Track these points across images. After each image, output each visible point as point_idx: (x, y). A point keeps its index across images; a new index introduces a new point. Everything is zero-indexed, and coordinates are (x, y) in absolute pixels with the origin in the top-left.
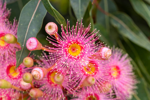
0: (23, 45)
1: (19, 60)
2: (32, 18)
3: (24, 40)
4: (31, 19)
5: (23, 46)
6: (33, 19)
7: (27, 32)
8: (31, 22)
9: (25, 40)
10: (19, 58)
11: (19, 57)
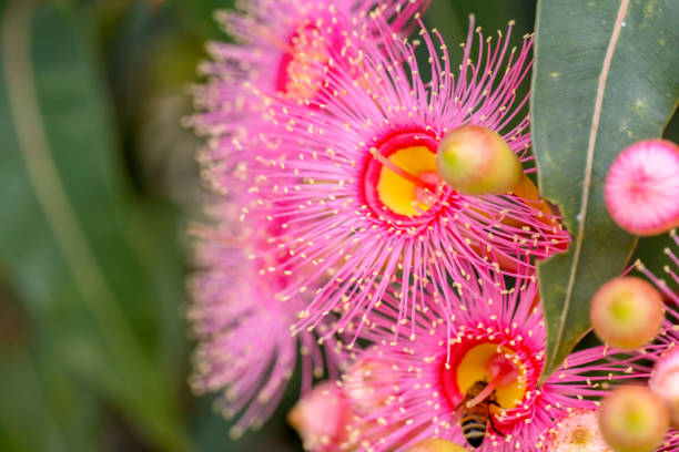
0: (578, 212)
1: (563, 317)
2: (620, 24)
3: (582, 178)
4: (610, 31)
5: (581, 217)
6: (624, 31)
7: (596, 120)
8: (616, 52)
9: (587, 180)
10: (561, 307)
11: (563, 300)
